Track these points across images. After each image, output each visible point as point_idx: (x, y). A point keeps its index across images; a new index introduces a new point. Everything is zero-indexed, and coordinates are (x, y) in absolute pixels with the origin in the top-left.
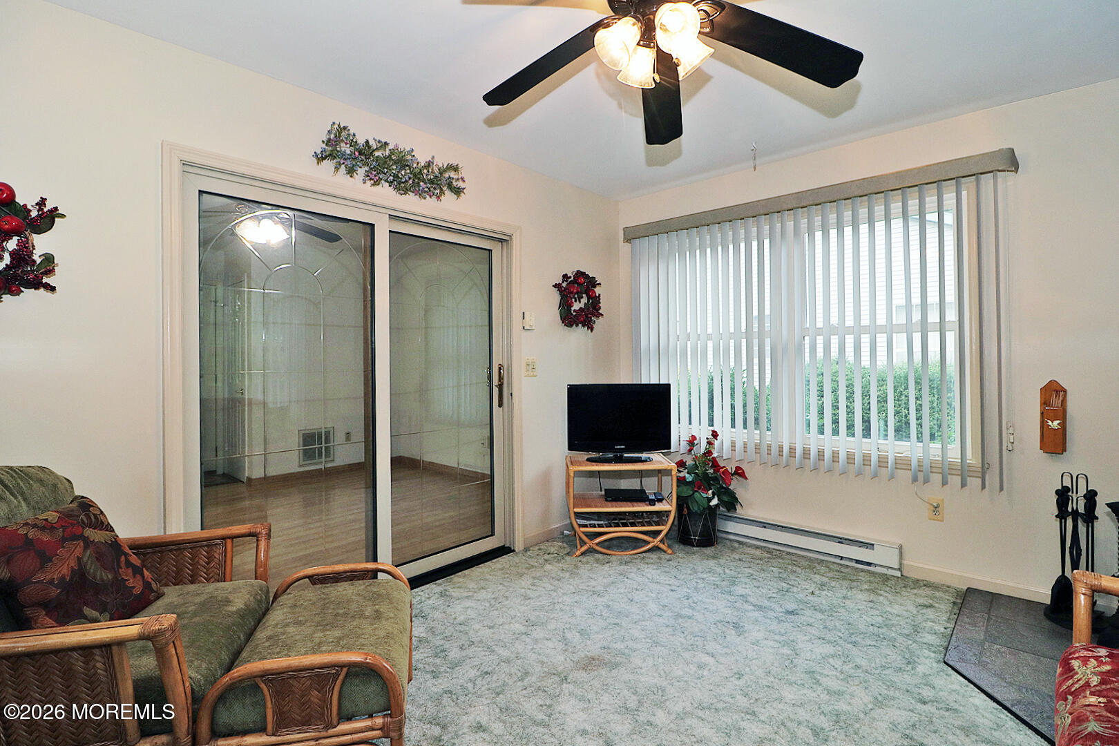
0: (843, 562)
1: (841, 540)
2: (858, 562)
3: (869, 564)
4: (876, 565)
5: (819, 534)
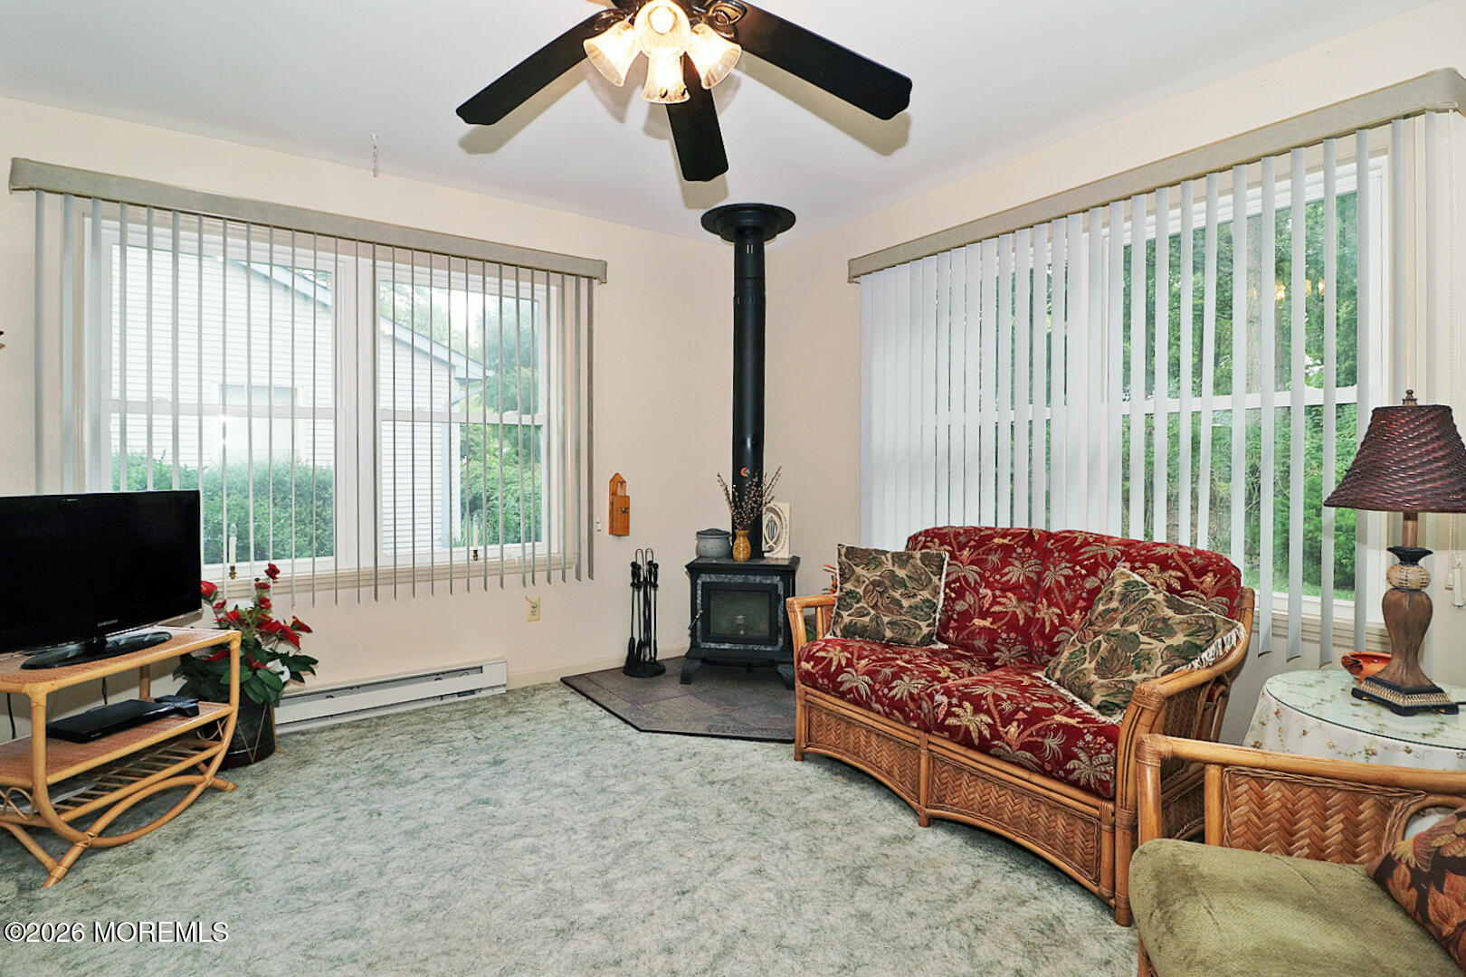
0: (445, 701)
1: (438, 676)
2: (459, 694)
3: (472, 692)
4: (480, 690)
5: (426, 676)
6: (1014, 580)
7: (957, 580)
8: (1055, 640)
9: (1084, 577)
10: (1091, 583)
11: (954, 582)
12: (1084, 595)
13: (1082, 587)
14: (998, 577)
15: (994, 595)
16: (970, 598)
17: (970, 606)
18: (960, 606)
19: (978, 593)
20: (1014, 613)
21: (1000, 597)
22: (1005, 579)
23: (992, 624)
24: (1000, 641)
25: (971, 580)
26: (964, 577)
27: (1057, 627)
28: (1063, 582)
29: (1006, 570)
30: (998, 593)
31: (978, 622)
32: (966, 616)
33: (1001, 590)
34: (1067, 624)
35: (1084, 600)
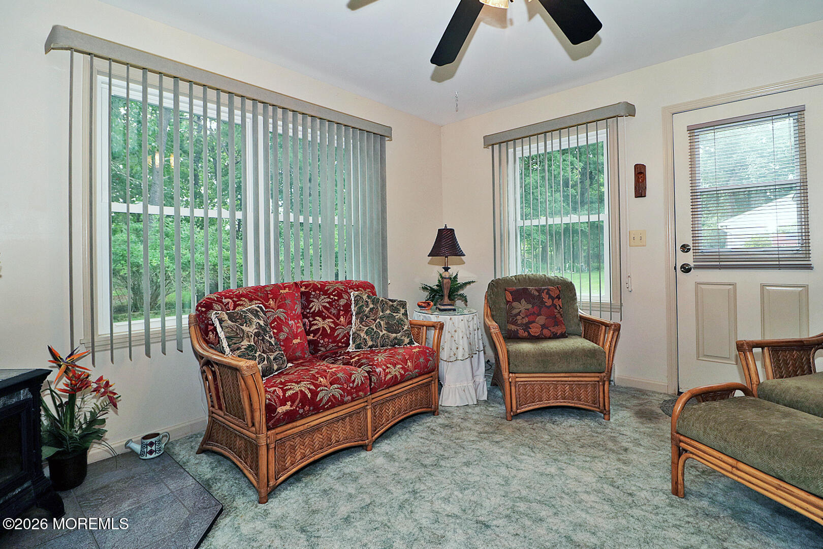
6: (317, 309)
7: (274, 320)
8: (336, 334)
9: (337, 300)
10: (342, 302)
11: (272, 322)
12: (342, 308)
13: (339, 305)
14: (308, 311)
15: (309, 321)
16: (286, 329)
17: (287, 334)
18: (282, 336)
19: (288, 324)
20: (323, 327)
21: (313, 321)
22: (312, 310)
23: (313, 337)
24: (320, 345)
25: (282, 318)
26: (278, 317)
27: (334, 328)
28: (328, 305)
29: (311, 305)
30: (311, 319)
31: (295, 341)
32: (287, 340)
33: (312, 317)
34: (339, 325)
35: (342, 310)
